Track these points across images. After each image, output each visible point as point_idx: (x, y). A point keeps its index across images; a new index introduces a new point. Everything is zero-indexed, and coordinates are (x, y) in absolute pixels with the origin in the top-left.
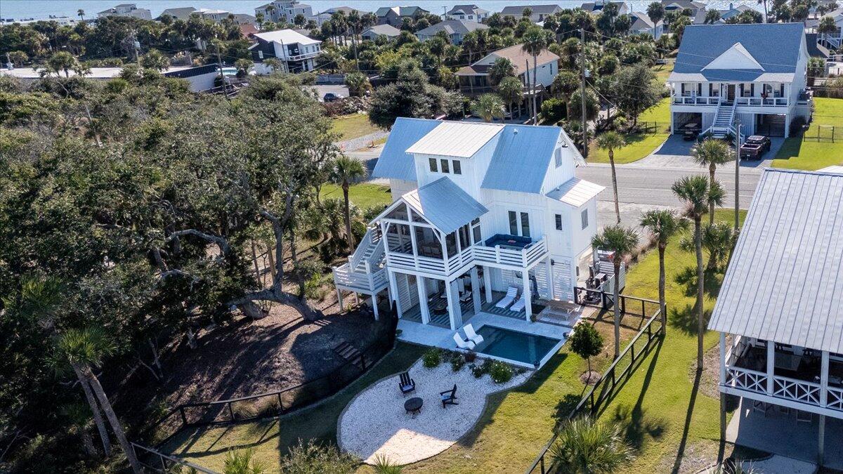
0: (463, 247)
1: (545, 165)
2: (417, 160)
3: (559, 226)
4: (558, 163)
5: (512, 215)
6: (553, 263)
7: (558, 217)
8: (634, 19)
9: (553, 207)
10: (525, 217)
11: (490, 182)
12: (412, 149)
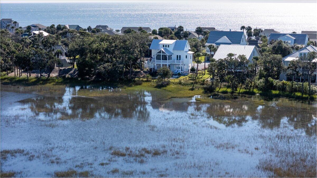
0: (168, 60)
1: (184, 48)
2: (160, 45)
3: (186, 58)
4: (186, 47)
5: (177, 56)
6: (185, 65)
7: (186, 56)
8: (190, 33)
9: (185, 54)
10: (180, 56)
11: (174, 49)
12: (160, 43)
